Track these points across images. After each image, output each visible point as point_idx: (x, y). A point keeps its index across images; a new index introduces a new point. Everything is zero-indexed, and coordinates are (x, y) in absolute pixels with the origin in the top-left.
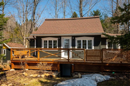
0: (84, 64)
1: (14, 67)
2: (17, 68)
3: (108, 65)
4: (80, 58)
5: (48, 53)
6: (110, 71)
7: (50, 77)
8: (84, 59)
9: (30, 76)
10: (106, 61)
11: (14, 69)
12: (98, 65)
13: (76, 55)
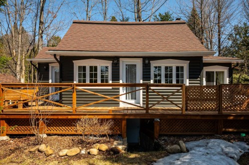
0: (182, 118)
1: (7, 131)
2: (17, 133)
3: (232, 118)
4: (174, 104)
5: (100, 95)
6: (235, 131)
7: (112, 153)
8: (181, 106)
9: (61, 154)
10: (229, 110)
11: (7, 135)
12: (212, 118)
13: (164, 98)
